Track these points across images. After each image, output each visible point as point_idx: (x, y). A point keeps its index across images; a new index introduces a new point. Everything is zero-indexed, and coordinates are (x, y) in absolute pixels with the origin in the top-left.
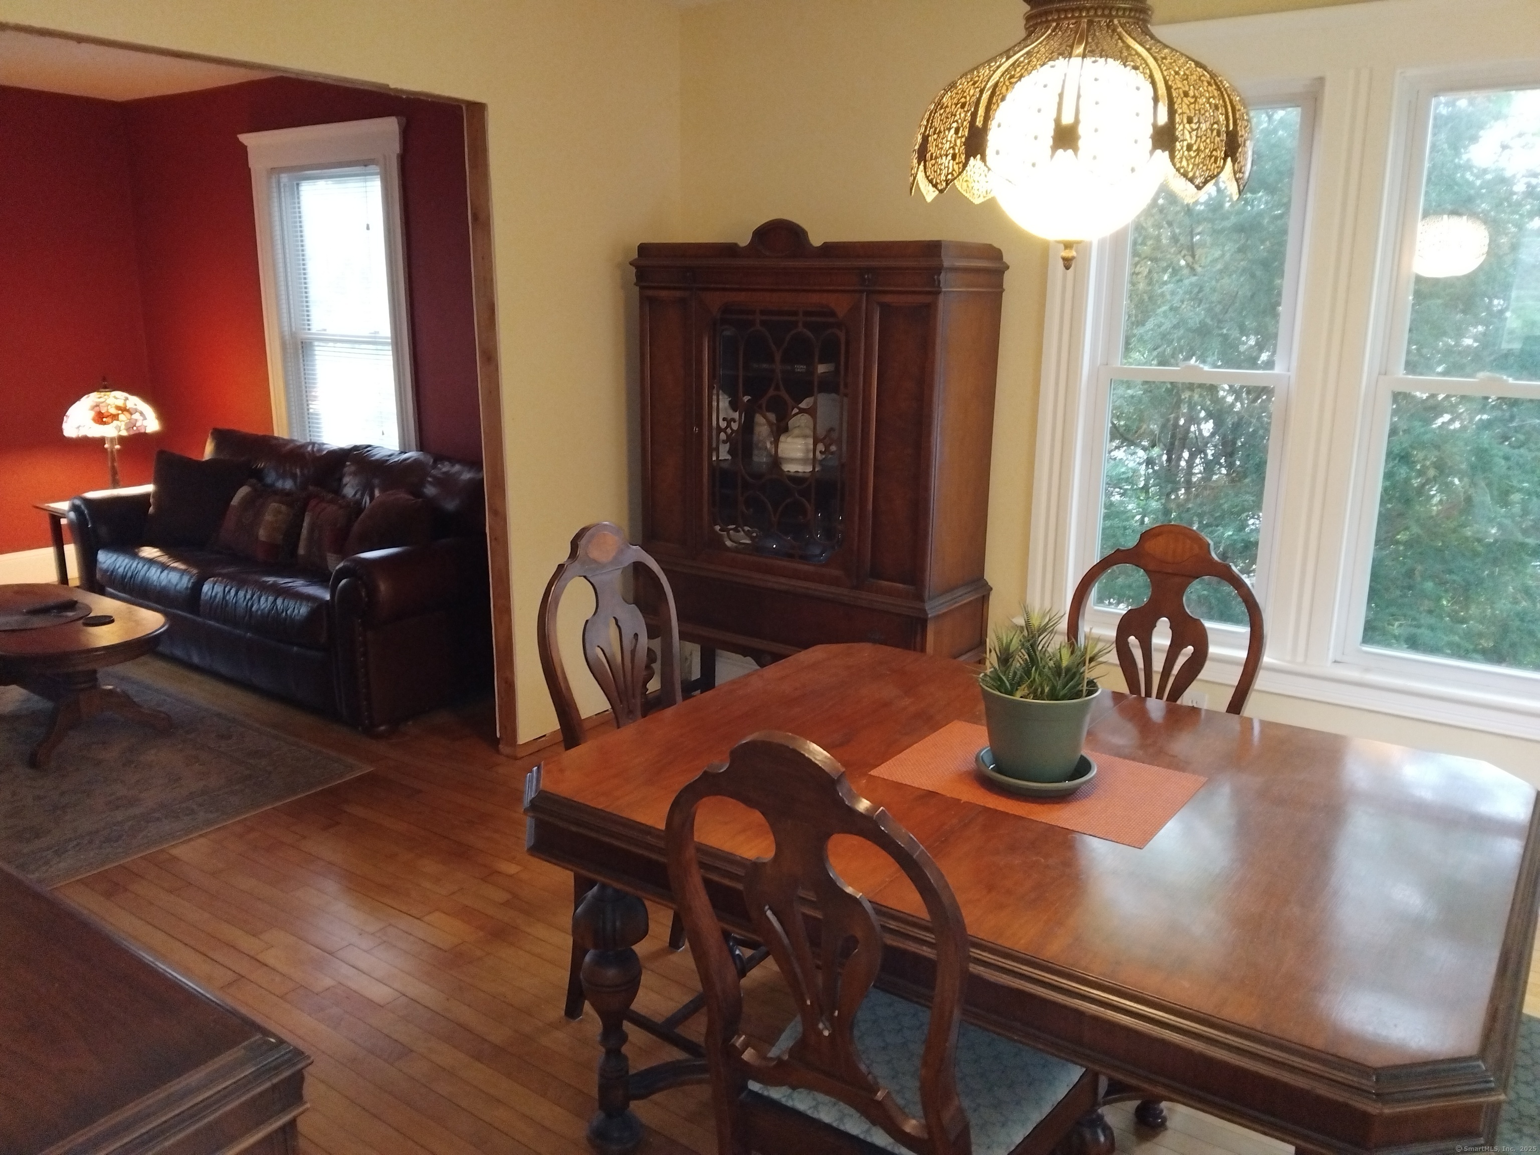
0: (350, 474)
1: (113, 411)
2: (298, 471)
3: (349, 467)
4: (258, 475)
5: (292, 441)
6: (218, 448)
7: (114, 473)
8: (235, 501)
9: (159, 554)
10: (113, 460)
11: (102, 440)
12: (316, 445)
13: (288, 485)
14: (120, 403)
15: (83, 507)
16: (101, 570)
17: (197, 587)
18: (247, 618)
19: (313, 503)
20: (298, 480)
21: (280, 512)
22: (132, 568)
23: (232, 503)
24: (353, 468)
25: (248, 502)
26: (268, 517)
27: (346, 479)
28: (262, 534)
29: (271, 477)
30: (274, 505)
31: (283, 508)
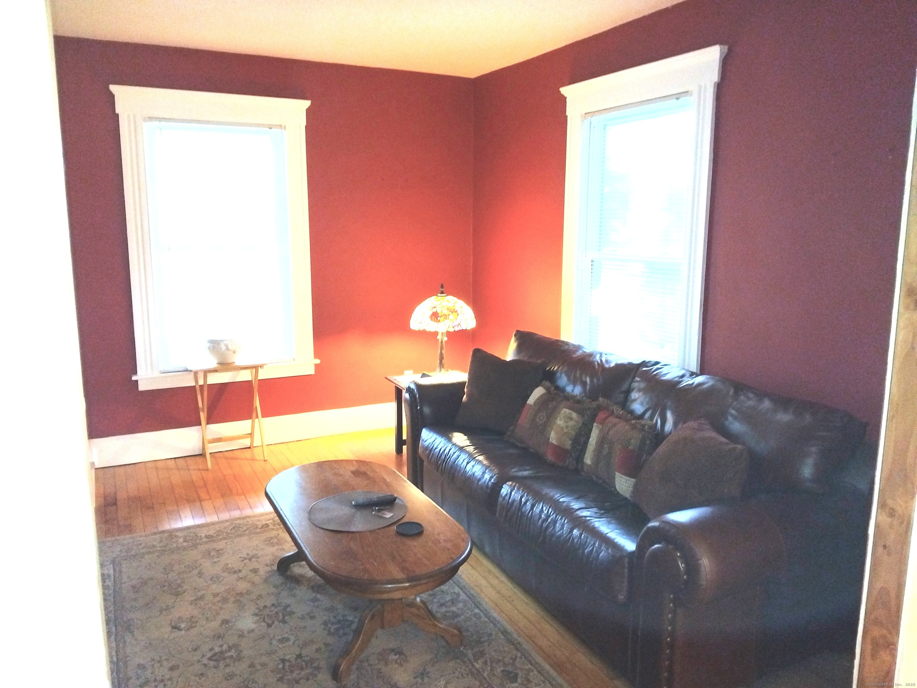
0: (639, 390)
1: (446, 312)
2: (588, 380)
3: (638, 383)
4: (551, 377)
5: (579, 347)
6: (520, 349)
7: (441, 358)
8: (531, 400)
9: (468, 443)
10: (442, 348)
11: (436, 334)
12: (603, 355)
13: (577, 391)
14: (451, 305)
15: (415, 390)
16: (423, 446)
17: (497, 487)
18: (541, 538)
19: (601, 415)
20: (588, 387)
21: (571, 419)
22: (445, 453)
23: (528, 402)
24: (642, 385)
25: (542, 402)
26: (560, 422)
27: (635, 395)
28: (553, 438)
29: (563, 380)
30: (565, 411)
31: (574, 415)
